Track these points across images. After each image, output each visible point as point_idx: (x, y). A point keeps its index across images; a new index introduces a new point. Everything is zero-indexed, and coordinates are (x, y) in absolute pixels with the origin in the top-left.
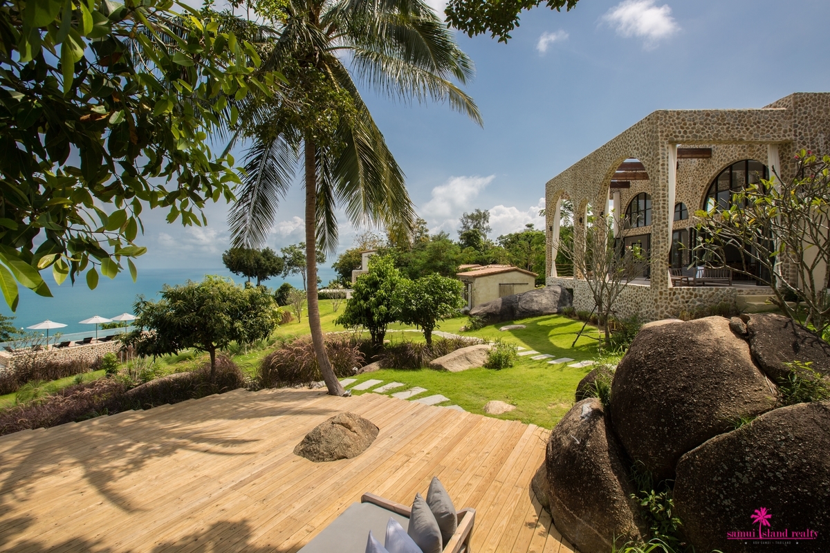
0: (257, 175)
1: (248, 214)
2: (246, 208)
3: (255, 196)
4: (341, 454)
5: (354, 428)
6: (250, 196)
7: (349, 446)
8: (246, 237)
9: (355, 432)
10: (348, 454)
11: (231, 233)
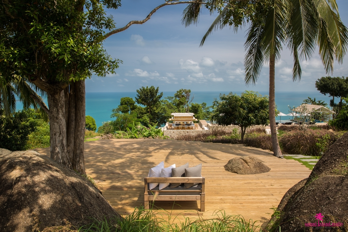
0: (256, 39)
1: (253, 60)
2: (252, 57)
3: (256, 50)
4: (236, 171)
5: (249, 164)
6: (254, 51)
7: (240, 169)
8: (252, 71)
9: (249, 165)
10: (239, 172)
11: (245, 70)
